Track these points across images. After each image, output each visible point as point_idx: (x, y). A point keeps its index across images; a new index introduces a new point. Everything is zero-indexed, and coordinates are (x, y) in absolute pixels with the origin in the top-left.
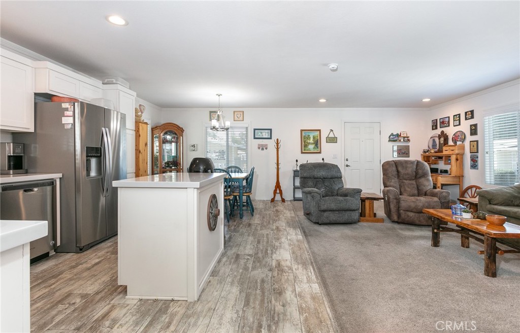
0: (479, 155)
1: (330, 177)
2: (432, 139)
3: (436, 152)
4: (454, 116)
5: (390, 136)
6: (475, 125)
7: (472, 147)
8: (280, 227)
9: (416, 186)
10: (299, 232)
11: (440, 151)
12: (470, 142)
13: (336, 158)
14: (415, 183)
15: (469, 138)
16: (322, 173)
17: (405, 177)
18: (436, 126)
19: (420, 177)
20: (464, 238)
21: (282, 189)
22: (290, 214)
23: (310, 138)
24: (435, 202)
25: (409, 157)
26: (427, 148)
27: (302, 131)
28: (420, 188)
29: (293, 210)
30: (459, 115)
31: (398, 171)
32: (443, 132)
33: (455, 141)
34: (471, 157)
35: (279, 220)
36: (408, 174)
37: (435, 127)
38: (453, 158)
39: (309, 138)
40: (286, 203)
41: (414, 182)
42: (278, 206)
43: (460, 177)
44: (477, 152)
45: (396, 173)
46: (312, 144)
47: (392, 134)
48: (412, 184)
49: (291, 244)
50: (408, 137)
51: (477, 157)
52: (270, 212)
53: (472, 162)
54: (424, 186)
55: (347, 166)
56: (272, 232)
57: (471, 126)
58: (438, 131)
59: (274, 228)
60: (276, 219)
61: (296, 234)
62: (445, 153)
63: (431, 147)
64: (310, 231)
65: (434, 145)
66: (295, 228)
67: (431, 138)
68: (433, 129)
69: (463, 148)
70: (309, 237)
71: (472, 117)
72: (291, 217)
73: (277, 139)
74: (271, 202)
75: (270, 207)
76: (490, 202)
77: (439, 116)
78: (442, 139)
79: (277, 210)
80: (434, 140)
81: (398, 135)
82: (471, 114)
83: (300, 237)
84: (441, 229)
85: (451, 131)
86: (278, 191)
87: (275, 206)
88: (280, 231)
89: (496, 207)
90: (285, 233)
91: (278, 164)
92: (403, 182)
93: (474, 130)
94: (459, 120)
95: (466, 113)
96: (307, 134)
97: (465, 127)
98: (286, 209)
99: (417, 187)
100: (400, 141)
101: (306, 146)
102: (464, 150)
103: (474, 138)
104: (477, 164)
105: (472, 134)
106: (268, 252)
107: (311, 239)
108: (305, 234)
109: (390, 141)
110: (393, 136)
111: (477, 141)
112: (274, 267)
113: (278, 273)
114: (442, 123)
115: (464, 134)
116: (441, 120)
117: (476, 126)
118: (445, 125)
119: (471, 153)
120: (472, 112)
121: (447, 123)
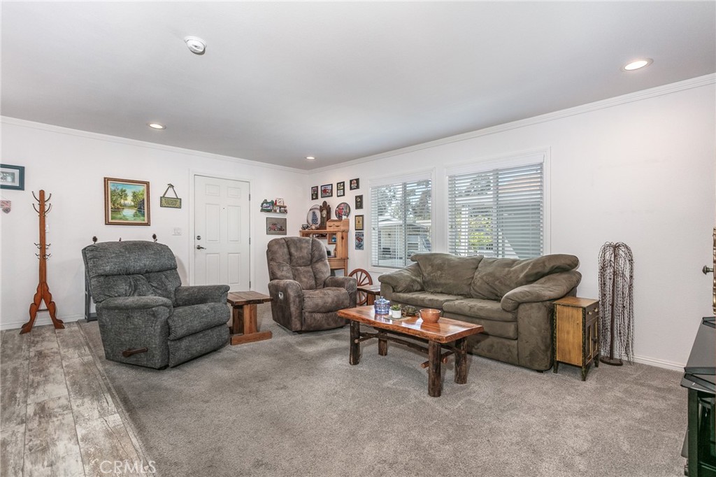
0: (365, 232)
1: (157, 269)
2: (312, 211)
3: (317, 229)
4: (338, 184)
5: (262, 204)
6: (361, 197)
7: (357, 222)
8: (51, 405)
9: (312, 274)
10: (109, 403)
11: (323, 226)
12: (356, 216)
13: (179, 234)
14: (311, 270)
15: (354, 212)
16: (145, 261)
17: (299, 262)
18: (317, 195)
19: (317, 262)
20: (382, 342)
21: (54, 300)
22: (81, 356)
23: (126, 195)
24: (343, 294)
25: (286, 234)
26: (306, 223)
27: (106, 180)
28: (317, 276)
29: (88, 345)
30: (344, 183)
31: (290, 254)
32: (325, 203)
33: (339, 216)
34: (356, 235)
35: (46, 381)
36: (303, 257)
37: (315, 196)
38: (339, 236)
39: (123, 194)
40: (66, 330)
41: (309, 269)
42: (43, 340)
43: (345, 260)
44: (363, 229)
45: (288, 256)
46: (130, 207)
47: (265, 202)
48: (309, 272)
49: (88, 455)
50: (285, 207)
51: (363, 235)
52: (16, 363)
53: (357, 242)
54: (323, 273)
55: (199, 248)
56: (22, 428)
57: (356, 197)
58: (320, 202)
59: (31, 410)
60: (38, 379)
61: (103, 414)
62: (328, 229)
63: (310, 221)
64: (140, 394)
65: (315, 220)
66: (96, 395)
67: (310, 210)
68: (313, 199)
69: (347, 223)
70: (140, 413)
71: (358, 187)
72: (84, 364)
73: (42, 193)
74: (22, 333)
75: (20, 348)
76: (393, 289)
77: (320, 182)
78: (325, 212)
79: (40, 354)
80: (314, 213)
81: (273, 204)
82: (355, 184)
83: (116, 419)
84: (361, 337)
85: (334, 202)
86: (43, 306)
87: (34, 343)
88: (50, 416)
89: (402, 295)
90: (69, 418)
91: (43, 246)
92: (297, 270)
93: (359, 203)
94: (344, 189)
95: (351, 181)
96: (120, 188)
97: (350, 198)
98: (67, 346)
99: (315, 276)
100: (275, 211)
101: (116, 210)
102: (349, 226)
103: (359, 212)
104: (362, 243)
105: (357, 207)
107: (146, 418)
108: (130, 406)
109: (262, 210)
110: (267, 203)
111: (362, 216)
112: (32, 414)
113: (40, 423)
114: (323, 191)
115: (349, 207)
116: (323, 188)
118: (328, 194)
119: (356, 230)
121: (329, 191)
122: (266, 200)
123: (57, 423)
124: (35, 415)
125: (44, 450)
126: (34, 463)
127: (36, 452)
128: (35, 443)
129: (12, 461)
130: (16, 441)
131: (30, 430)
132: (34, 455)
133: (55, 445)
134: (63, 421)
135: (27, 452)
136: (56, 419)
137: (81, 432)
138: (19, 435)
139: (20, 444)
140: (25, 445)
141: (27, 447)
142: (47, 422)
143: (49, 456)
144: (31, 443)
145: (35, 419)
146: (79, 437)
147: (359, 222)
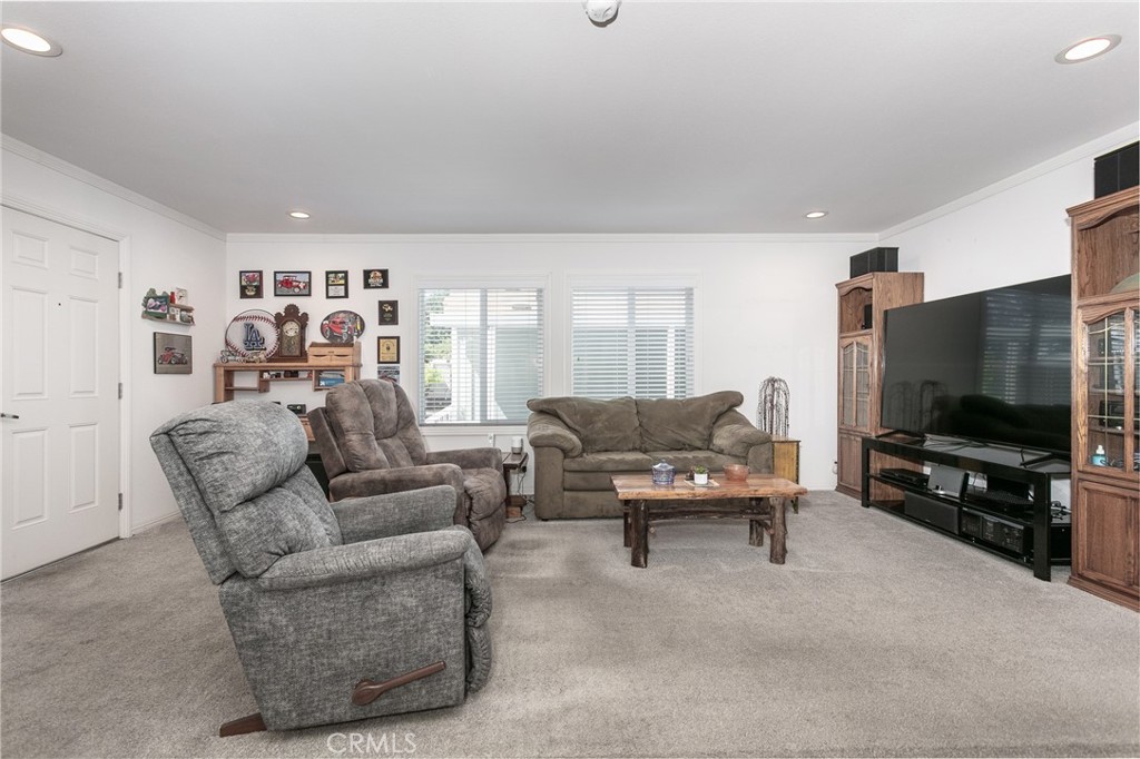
2: (242, 322)
3: (270, 360)
5: (147, 299)
7: (383, 350)
9: (407, 452)
12: (379, 338)
14: (402, 444)
15: (374, 329)
17: (386, 429)
18: (259, 289)
19: (405, 427)
28: (415, 454)
30: (346, 273)
31: (374, 415)
32: (291, 307)
33: (331, 335)
34: (379, 372)
36: (391, 420)
37: (252, 291)
38: (349, 374)
41: (398, 441)
44: (398, 362)
45: (373, 421)
47: (152, 295)
48: (402, 448)
50: (190, 310)
51: (398, 373)
54: (421, 448)
57: (381, 303)
58: (270, 304)
62: (315, 362)
63: (238, 344)
65: (254, 342)
67: (236, 319)
68: (244, 296)
69: (356, 349)
71: (385, 285)
76: (566, 454)
77: (270, 264)
78: (290, 327)
80: (250, 327)
81: (169, 299)
82: (383, 277)
92: (387, 446)
93: (388, 313)
94: (346, 285)
95: (367, 273)
97: (364, 303)
99: (410, 454)
100: (173, 317)
103: (389, 330)
105: (382, 321)
109: (147, 315)
110: (156, 298)
111: (398, 338)
114: (282, 282)
115: (361, 320)
116: (280, 277)
117: (394, 304)
118: (297, 290)
119: (379, 362)
120: (384, 273)
121: (301, 285)
122: (153, 291)
147: (388, 349)
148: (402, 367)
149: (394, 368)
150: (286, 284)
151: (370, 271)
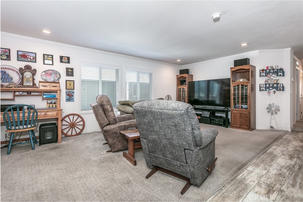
3: (18, 87)
7: (68, 85)
12: (66, 81)
18: (8, 56)
34: (66, 93)
38: (58, 93)
44: (74, 89)
49: (269, 166)
51: (73, 93)
53: (67, 96)
56: (284, 188)
57: (67, 68)
61: (251, 172)
62: (42, 88)
71: (69, 62)
78: (28, 74)
88: (269, 185)
93: (70, 72)
97: (61, 68)
103: (70, 78)
104: (73, 98)
105: (68, 75)
106: (298, 167)
111: (74, 81)
112: (275, 192)
113: (275, 185)
114: (21, 55)
115: (59, 74)
116: (20, 53)
117: (72, 69)
118: (29, 59)
119: (66, 89)
120: (68, 58)
121: (32, 58)
123: (269, 180)
124: (274, 191)
125: (280, 174)
126: (285, 173)
127: (283, 175)
128: (282, 178)
129: (292, 178)
130: (288, 184)
131: (281, 184)
132: (284, 175)
133: (276, 174)
134: (266, 179)
135: (286, 177)
136: (268, 182)
137: (265, 172)
138: (286, 185)
139: (287, 181)
140: (285, 180)
141: (285, 179)
142: (272, 183)
143: (280, 172)
144: (283, 179)
145: (276, 188)
146: (267, 171)
147: (70, 84)
148: (75, 91)
149: (72, 91)
150: (23, 56)
151: (63, 57)
